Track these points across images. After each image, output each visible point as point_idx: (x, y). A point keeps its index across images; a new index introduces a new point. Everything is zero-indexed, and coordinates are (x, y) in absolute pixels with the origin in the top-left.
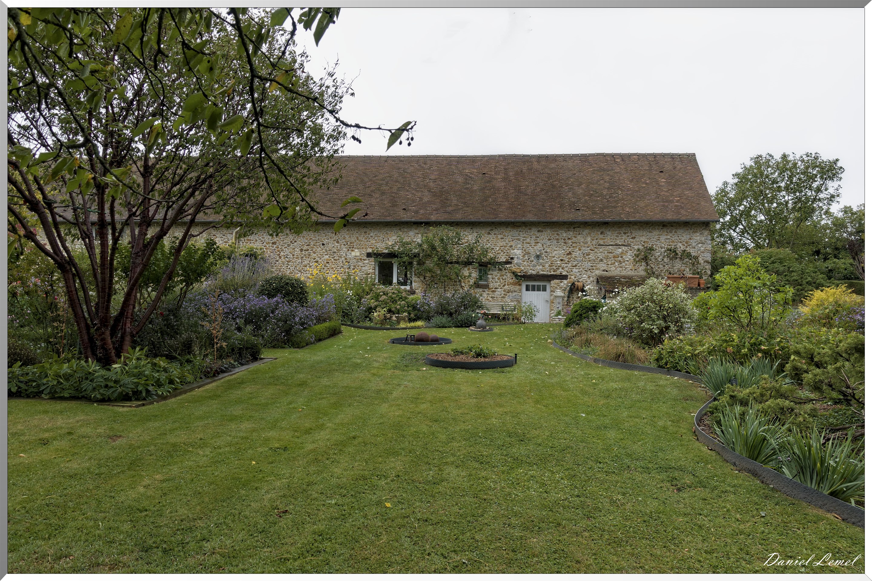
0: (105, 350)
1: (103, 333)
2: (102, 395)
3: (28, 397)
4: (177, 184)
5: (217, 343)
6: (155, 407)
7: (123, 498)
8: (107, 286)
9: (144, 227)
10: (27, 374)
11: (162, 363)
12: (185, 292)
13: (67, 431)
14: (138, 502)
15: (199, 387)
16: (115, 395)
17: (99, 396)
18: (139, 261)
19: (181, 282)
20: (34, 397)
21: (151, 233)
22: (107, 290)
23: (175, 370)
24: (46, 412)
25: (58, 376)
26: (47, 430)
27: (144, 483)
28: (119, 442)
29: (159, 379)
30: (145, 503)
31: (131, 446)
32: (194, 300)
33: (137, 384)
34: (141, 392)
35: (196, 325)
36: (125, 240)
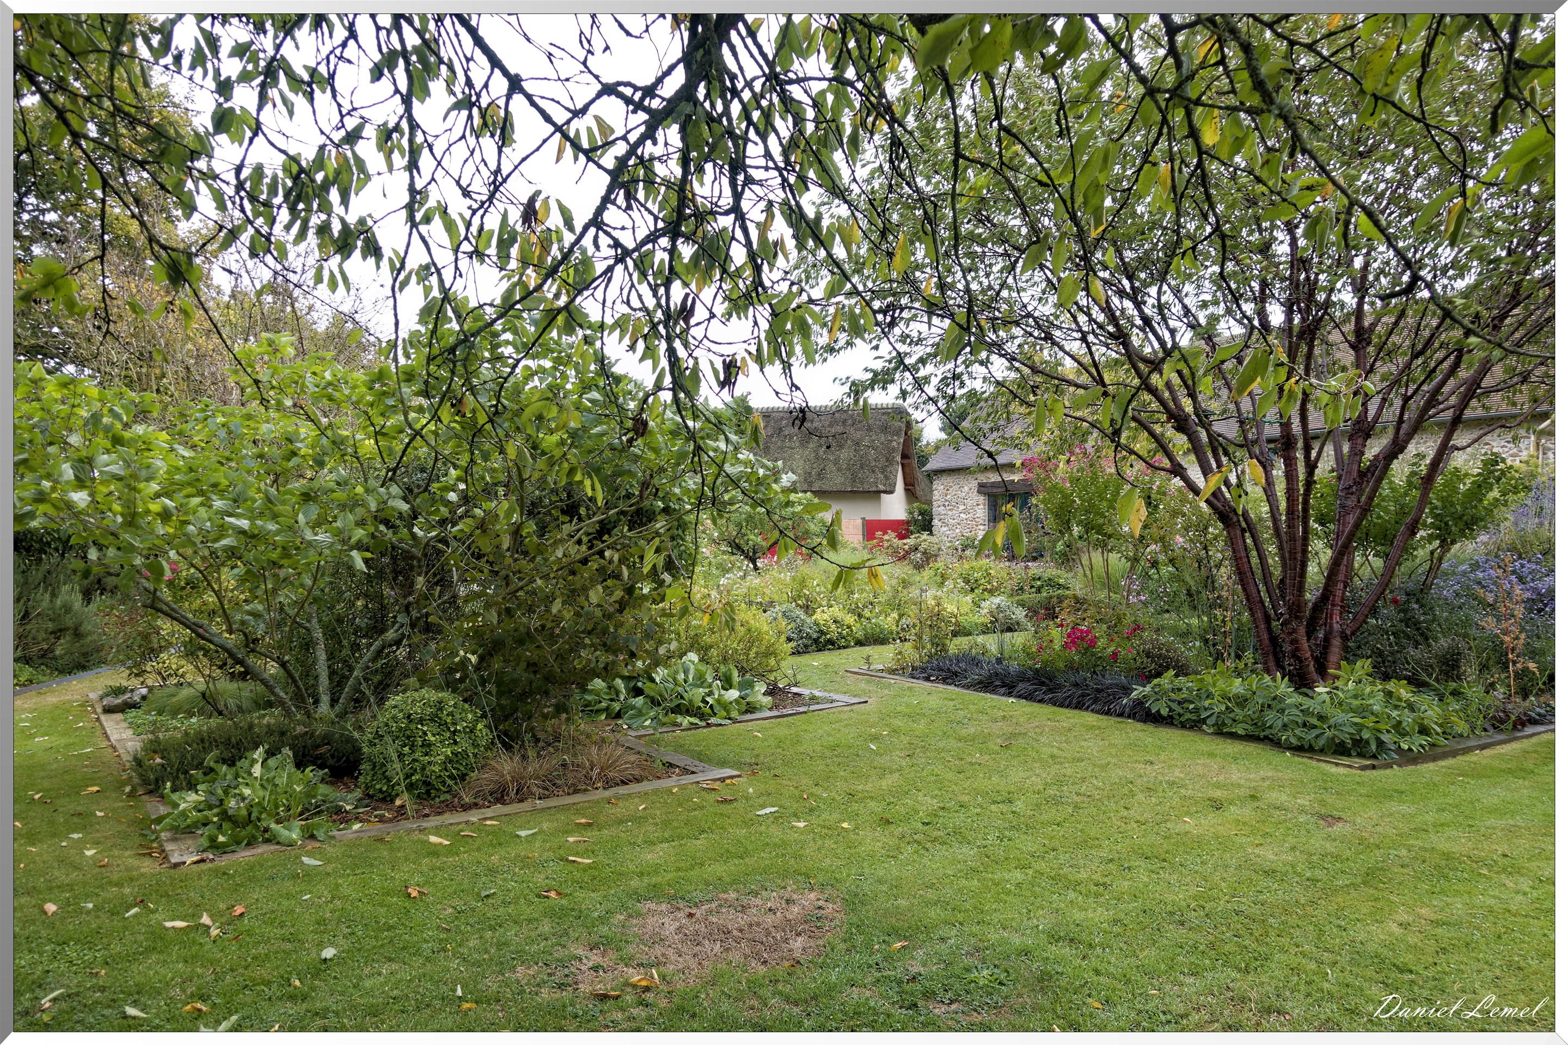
0: (1299, 659)
1: (1295, 631)
2: (1300, 738)
3: (1183, 726)
4: (1421, 353)
5: (1514, 663)
6: (1395, 776)
7: (1362, 937)
8: (1299, 549)
9: (1360, 441)
10: (1180, 690)
11: (1404, 692)
12: (1440, 559)
13: (1248, 792)
14: (1393, 950)
15: (1483, 747)
16: (1322, 742)
17: (1294, 741)
18: (1352, 502)
19: (1430, 538)
20: (1191, 728)
21: (1373, 449)
22: (1299, 556)
23: (1430, 709)
24: (1211, 755)
25: (1225, 697)
26: (1218, 786)
27: (1399, 918)
28: (1338, 828)
29: (1400, 723)
30: (1407, 958)
31: (1362, 841)
32: (1454, 573)
33: (1360, 727)
34: (1367, 742)
35: (1467, 623)
36: (1326, 465)
